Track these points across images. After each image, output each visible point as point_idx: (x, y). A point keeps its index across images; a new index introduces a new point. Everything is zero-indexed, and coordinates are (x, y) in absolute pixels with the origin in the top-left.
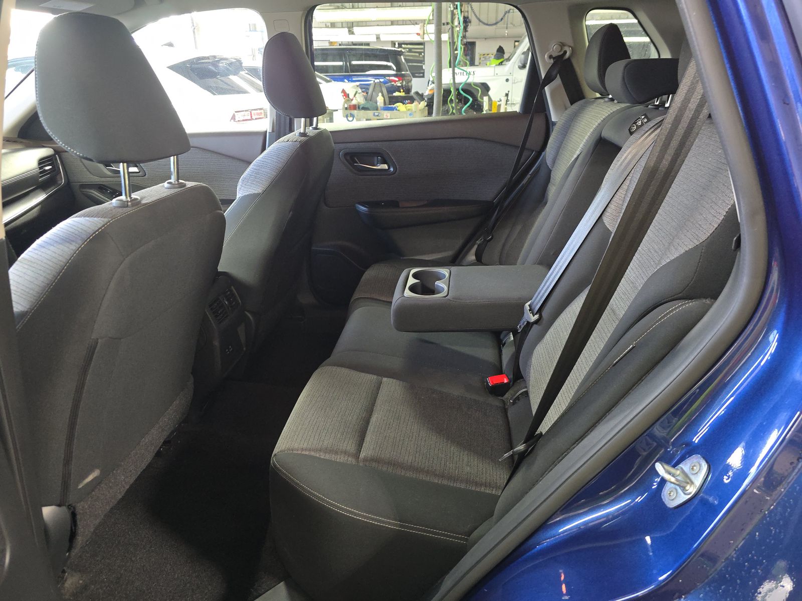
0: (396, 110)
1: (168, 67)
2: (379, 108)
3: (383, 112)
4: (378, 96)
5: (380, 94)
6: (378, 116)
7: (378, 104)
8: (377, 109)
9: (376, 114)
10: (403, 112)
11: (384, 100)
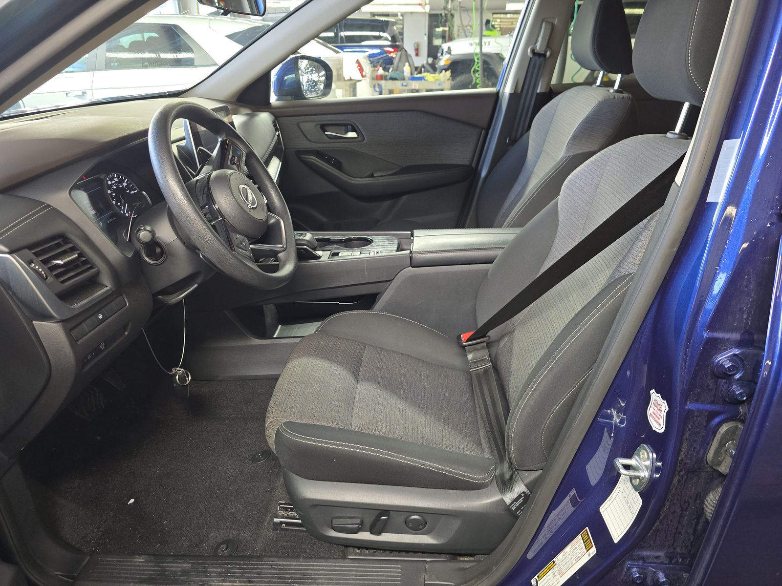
0: (424, 80)
1: (226, 36)
2: (407, 78)
3: (410, 82)
4: (405, 65)
5: (407, 64)
6: (406, 86)
7: (405, 74)
8: (404, 79)
9: (405, 84)
10: (431, 82)
11: (411, 70)
